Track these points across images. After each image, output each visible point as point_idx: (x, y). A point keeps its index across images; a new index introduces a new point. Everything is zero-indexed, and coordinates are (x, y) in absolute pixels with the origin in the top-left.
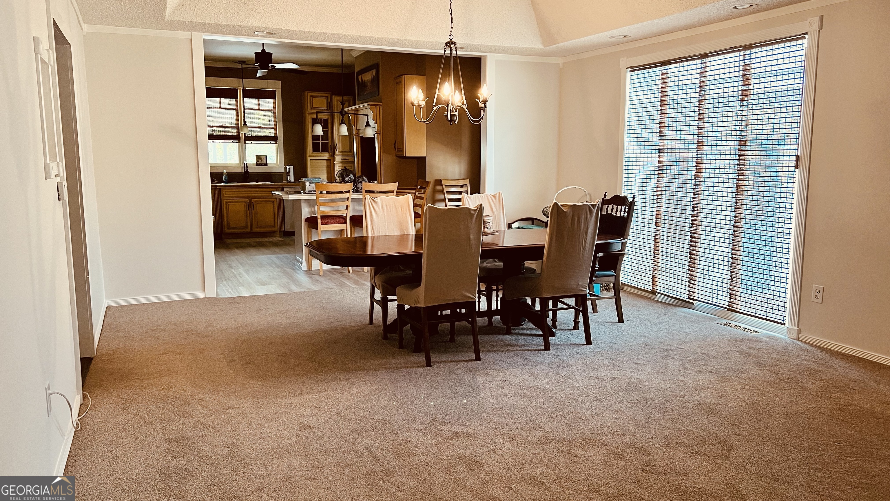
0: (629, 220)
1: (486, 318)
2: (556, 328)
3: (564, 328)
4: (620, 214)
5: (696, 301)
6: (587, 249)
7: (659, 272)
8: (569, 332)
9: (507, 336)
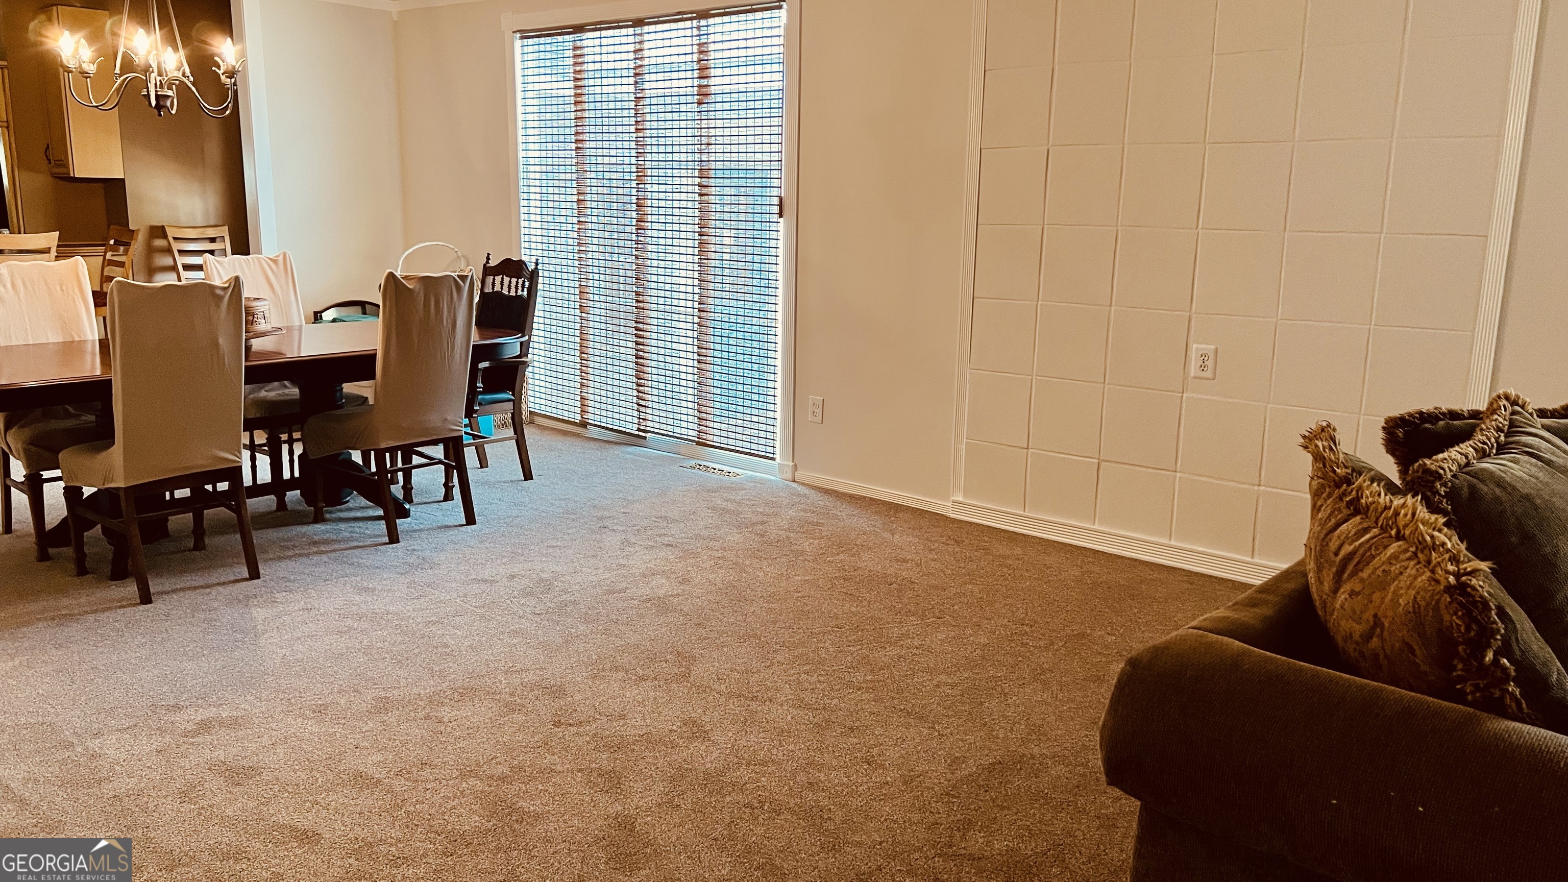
0: (532, 303)
1: (273, 497)
2: (410, 501)
3: (427, 500)
4: (516, 292)
5: (650, 434)
6: (457, 357)
7: (591, 390)
8: (436, 505)
9: (317, 526)
